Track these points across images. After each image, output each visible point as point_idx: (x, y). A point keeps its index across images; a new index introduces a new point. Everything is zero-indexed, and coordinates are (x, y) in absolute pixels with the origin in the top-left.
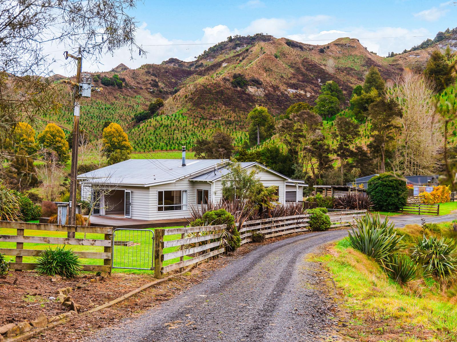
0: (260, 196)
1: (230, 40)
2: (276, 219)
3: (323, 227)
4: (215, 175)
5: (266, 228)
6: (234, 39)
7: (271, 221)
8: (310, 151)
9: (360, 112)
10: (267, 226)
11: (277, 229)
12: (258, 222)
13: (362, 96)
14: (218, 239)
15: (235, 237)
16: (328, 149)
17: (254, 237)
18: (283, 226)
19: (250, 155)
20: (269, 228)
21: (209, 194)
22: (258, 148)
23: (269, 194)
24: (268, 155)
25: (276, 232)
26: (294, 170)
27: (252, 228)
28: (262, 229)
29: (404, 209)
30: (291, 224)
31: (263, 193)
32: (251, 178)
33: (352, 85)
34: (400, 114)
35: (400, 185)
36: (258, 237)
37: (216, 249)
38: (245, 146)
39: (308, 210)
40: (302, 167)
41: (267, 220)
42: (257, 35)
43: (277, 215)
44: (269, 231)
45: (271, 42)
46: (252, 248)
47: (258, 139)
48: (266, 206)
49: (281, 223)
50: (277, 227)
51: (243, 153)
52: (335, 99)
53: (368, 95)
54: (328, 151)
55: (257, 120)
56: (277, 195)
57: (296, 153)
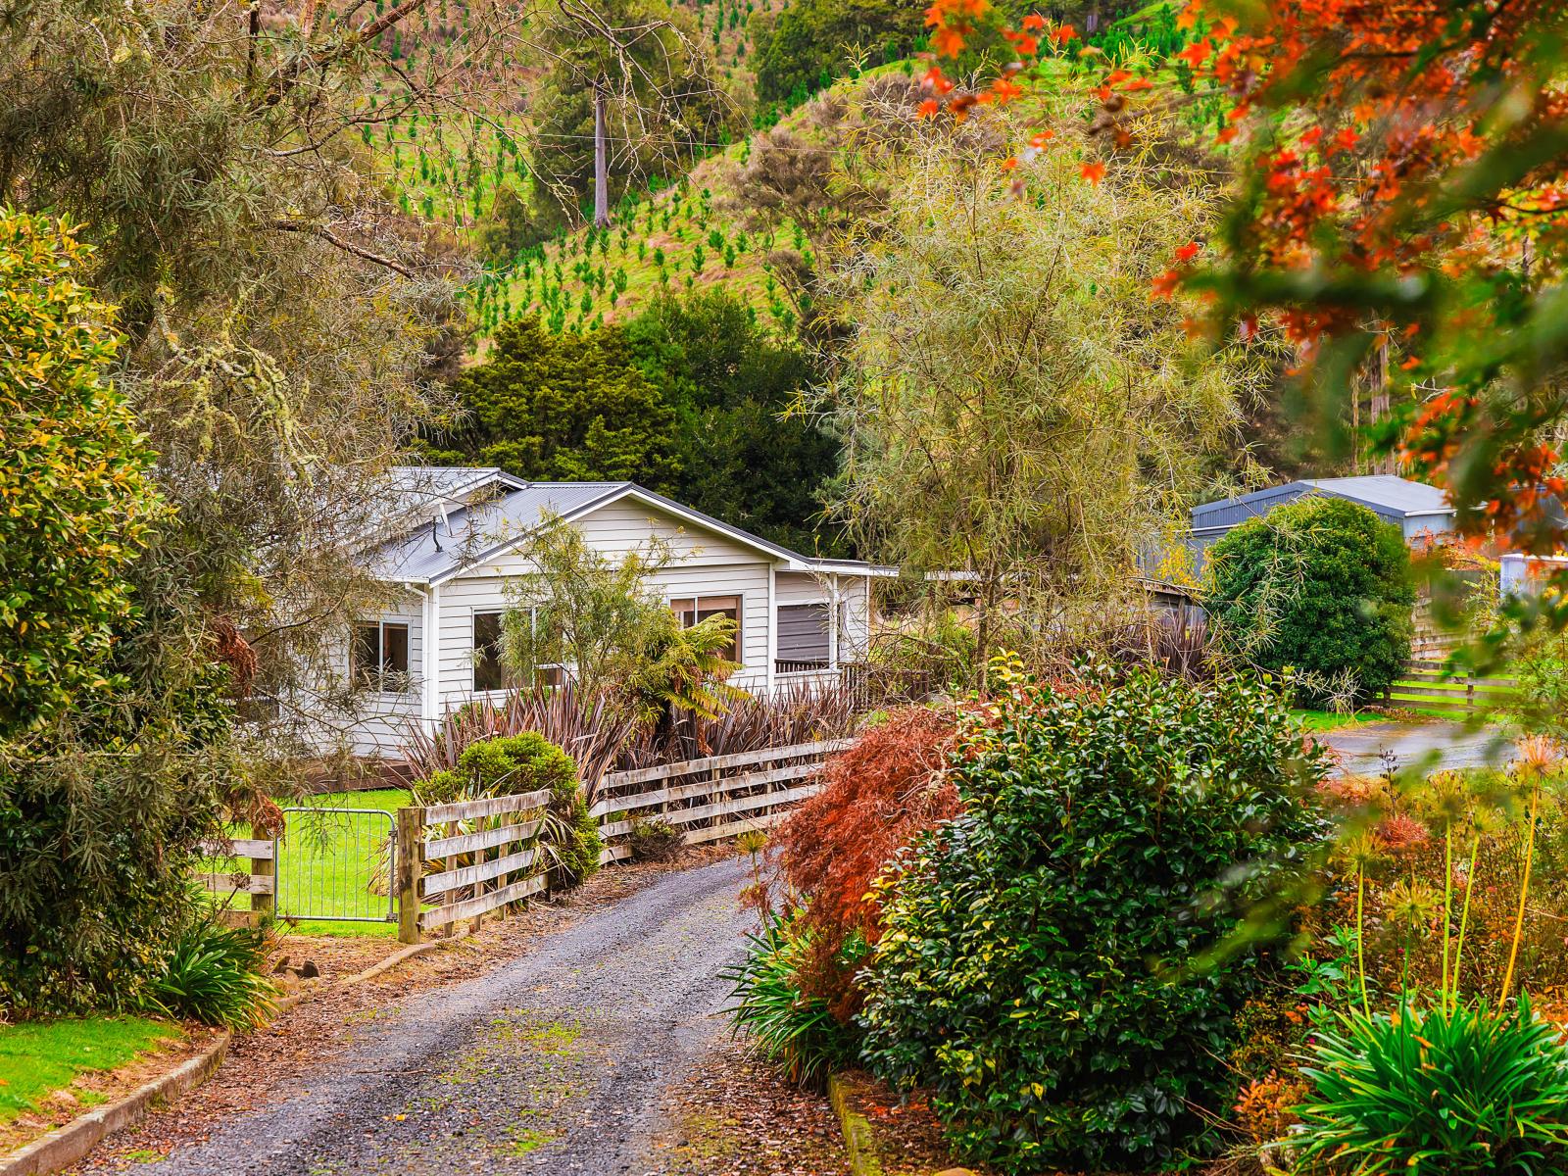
0: (659, 669)
2: (730, 761)
4: (439, 549)
5: (685, 803)
7: (709, 773)
10: (692, 791)
11: (735, 807)
12: (654, 774)
14: (528, 844)
15: (582, 835)
17: (639, 841)
18: (760, 789)
19: (567, 355)
20: (701, 801)
21: (411, 644)
22: (596, 248)
23: (698, 655)
24: (677, 348)
25: (732, 818)
27: (632, 802)
28: (670, 805)
29: (1394, 696)
30: (799, 782)
31: (672, 652)
32: (628, 594)
35: (1376, 567)
36: (656, 839)
37: (521, 878)
38: (503, 224)
41: (692, 767)
43: (735, 744)
44: (700, 813)
46: (634, 880)
47: (600, 183)
48: (687, 705)
49: (752, 780)
50: (734, 794)
51: (522, 339)
55: (589, 55)
56: (732, 659)
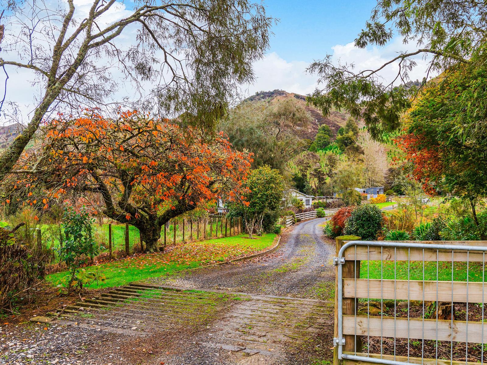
0: (299, 205)
1: (258, 94)
3: (322, 216)
6: (260, 94)
7: (303, 214)
8: (313, 175)
9: (342, 145)
12: (299, 214)
13: (343, 135)
14: (292, 220)
15: (295, 219)
16: (323, 173)
17: (298, 220)
18: (307, 216)
25: (305, 218)
26: (305, 185)
28: (300, 217)
30: (310, 215)
32: (296, 199)
33: (338, 124)
34: (363, 153)
36: (300, 220)
37: (291, 223)
39: (316, 209)
40: (309, 183)
42: (275, 90)
43: (305, 212)
45: (284, 95)
46: (298, 223)
50: (305, 216)
52: (327, 136)
53: (347, 135)
54: (323, 174)
57: (306, 176)
